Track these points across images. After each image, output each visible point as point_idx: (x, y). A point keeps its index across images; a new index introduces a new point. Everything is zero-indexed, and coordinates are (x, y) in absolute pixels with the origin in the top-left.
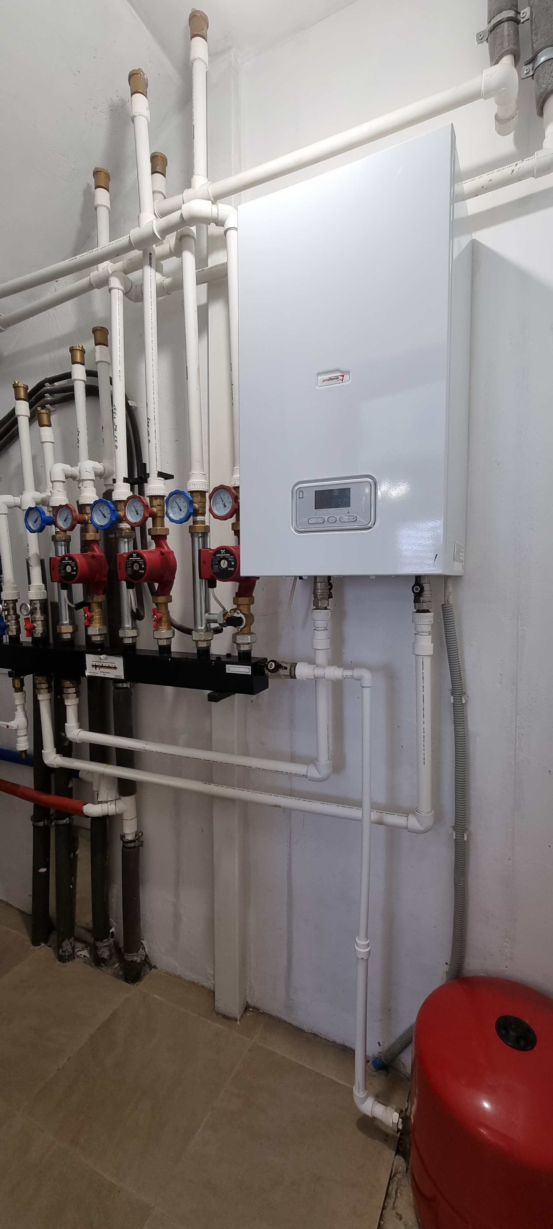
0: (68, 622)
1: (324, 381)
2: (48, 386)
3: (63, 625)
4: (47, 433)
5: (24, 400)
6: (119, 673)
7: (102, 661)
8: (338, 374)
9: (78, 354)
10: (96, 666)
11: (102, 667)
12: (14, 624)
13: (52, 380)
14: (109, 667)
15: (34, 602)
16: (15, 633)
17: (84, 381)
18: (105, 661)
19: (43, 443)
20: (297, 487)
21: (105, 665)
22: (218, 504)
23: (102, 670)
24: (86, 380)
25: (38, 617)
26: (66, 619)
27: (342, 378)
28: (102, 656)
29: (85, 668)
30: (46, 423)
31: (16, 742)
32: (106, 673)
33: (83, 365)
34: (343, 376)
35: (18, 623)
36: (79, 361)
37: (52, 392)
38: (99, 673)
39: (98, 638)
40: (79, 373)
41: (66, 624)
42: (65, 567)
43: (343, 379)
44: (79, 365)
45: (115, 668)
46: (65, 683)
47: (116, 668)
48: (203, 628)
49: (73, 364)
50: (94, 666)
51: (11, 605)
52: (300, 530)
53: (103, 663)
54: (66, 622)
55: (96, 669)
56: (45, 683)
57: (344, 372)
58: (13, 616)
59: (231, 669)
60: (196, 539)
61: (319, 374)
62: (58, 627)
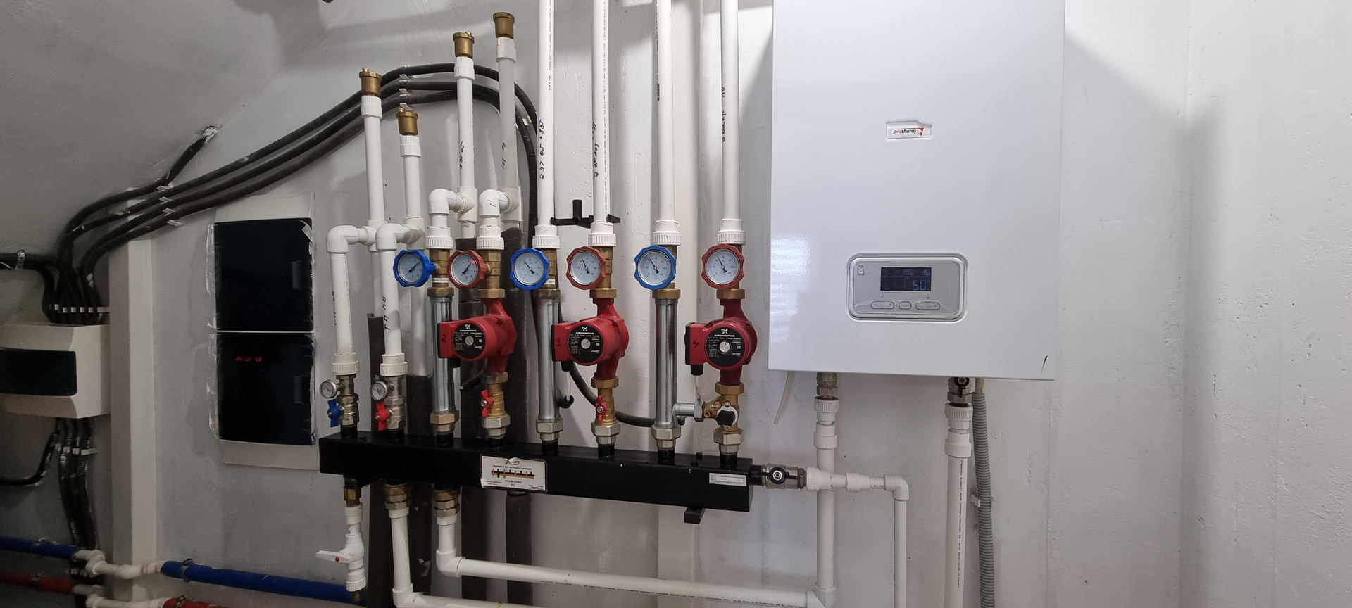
0: (447, 409)
1: (895, 132)
2: (404, 78)
3: (438, 413)
4: (412, 144)
5: (376, 95)
6: (539, 482)
7: (509, 466)
8: (915, 126)
9: (466, 44)
10: (498, 473)
11: (510, 473)
12: (350, 410)
13: (411, 72)
14: (521, 474)
15: (391, 379)
16: (351, 422)
17: (472, 79)
18: (514, 466)
19: (405, 156)
20: (855, 261)
21: (514, 472)
22: (714, 267)
23: (508, 478)
24: (474, 78)
25: (394, 400)
26: (444, 405)
27: (920, 131)
28: (511, 460)
29: (479, 475)
30: (411, 129)
31: (347, 578)
32: (516, 482)
33: (471, 57)
34: (922, 129)
35: (355, 407)
36: (466, 53)
37: (410, 87)
38: (503, 482)
39: (499, 433)
40: (465, 68)
41: (445, 412)
42: (464, 338)
43: (921, 133)
44: (466, 58)
45: (531, 475)
46: (441, 495)
47: (533, 476)
48: (669, 423)
49: (457, 56)
50: (495, 472)
51: (347, 383)
52: (856, 314)
53: (510, 469)
54: (444, 408)
55: (498, 477)
56: (402, 494)
57: (924, 125)
58: (350, 397)
59: (718, 479)
60: (664, 308)
61: (889, 123)
62: (432, 415)
